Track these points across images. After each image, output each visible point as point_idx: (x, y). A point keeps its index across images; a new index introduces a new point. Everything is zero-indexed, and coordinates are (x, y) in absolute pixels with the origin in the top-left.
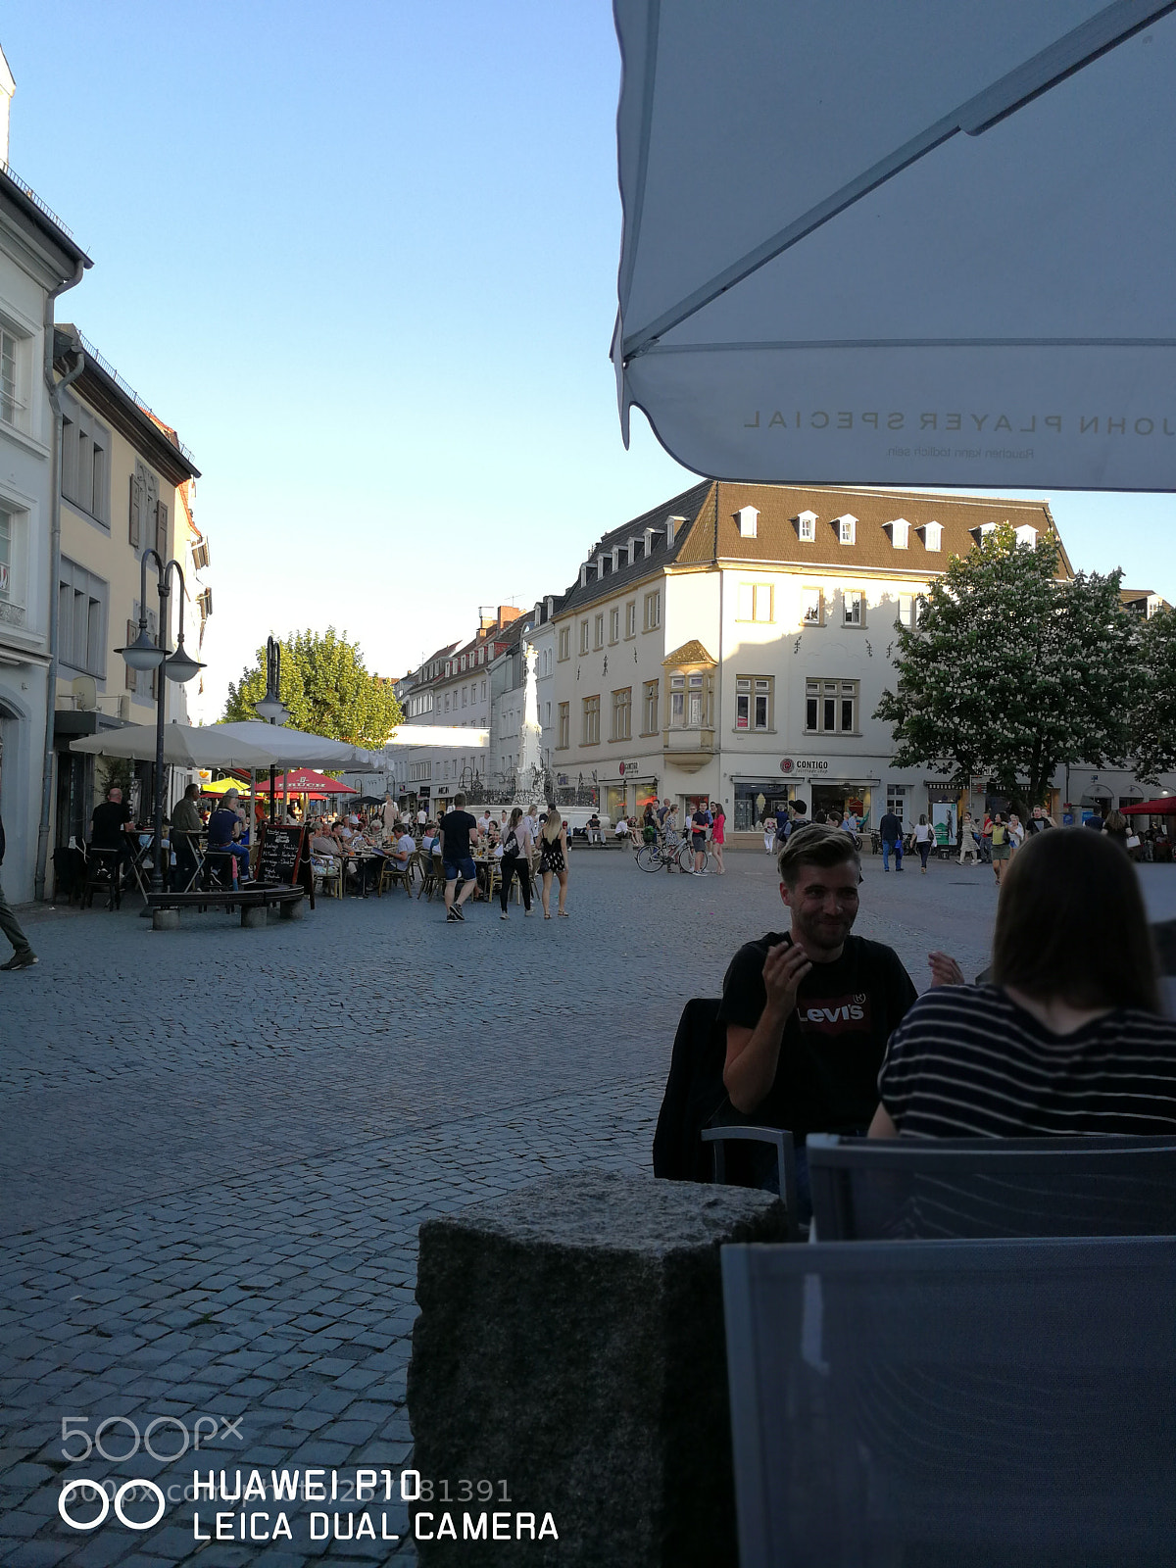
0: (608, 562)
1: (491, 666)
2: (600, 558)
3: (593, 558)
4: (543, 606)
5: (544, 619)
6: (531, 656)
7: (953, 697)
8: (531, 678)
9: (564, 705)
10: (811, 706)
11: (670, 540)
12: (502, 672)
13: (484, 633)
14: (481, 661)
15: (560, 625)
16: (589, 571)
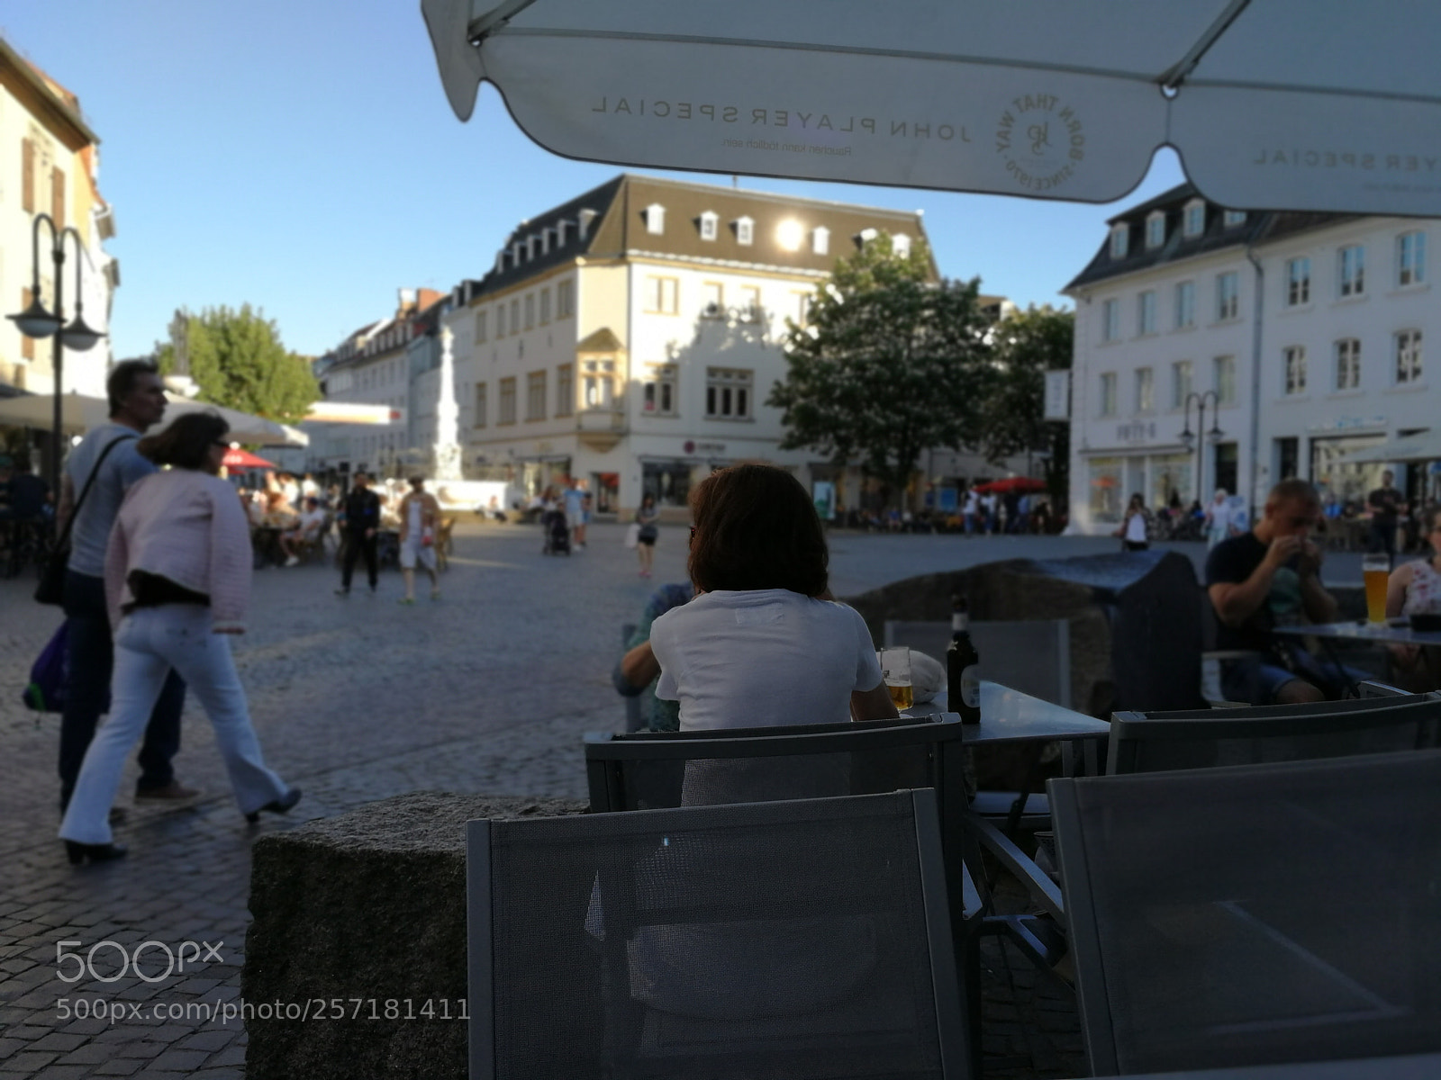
0: (523, 251)
1: (411, 346)
2: (516, 246)
3: (509, 246)
4: (461, 291)
5: (461, 302)
6: (447, 338)
7: (834, 387)
8: (447, 359)
9: (481, 386)
10: (711, 394)
11: (583, 232)
12: (422, 353)
13: (402, 316)
14: (400, 340)
15: (478, 309)
16: (506, 258)
